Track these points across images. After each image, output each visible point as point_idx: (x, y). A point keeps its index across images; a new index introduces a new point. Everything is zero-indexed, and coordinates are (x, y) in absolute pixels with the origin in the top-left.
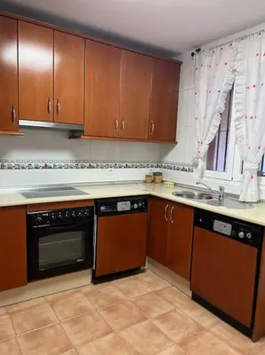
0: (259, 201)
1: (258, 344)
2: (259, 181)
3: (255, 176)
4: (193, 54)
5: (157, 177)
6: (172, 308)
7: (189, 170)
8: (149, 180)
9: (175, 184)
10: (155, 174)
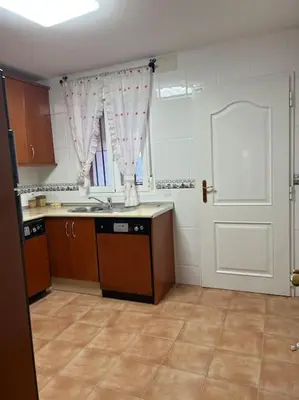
0: (139, 205)
1: (160, 305)
2: (136, 189)
3: (133, 185)
4: (61, 82)
5: (41, 201)
6: (89, 308)
7: (74, 189)
8: (34, 204)
9: (62, 205)
10: (38, 198)
